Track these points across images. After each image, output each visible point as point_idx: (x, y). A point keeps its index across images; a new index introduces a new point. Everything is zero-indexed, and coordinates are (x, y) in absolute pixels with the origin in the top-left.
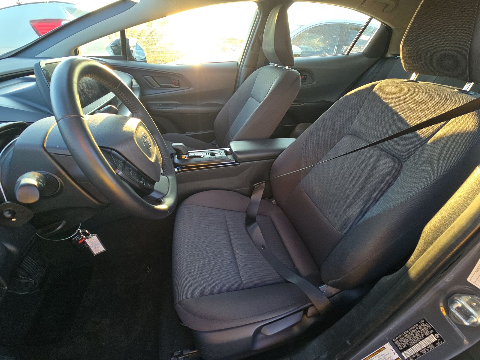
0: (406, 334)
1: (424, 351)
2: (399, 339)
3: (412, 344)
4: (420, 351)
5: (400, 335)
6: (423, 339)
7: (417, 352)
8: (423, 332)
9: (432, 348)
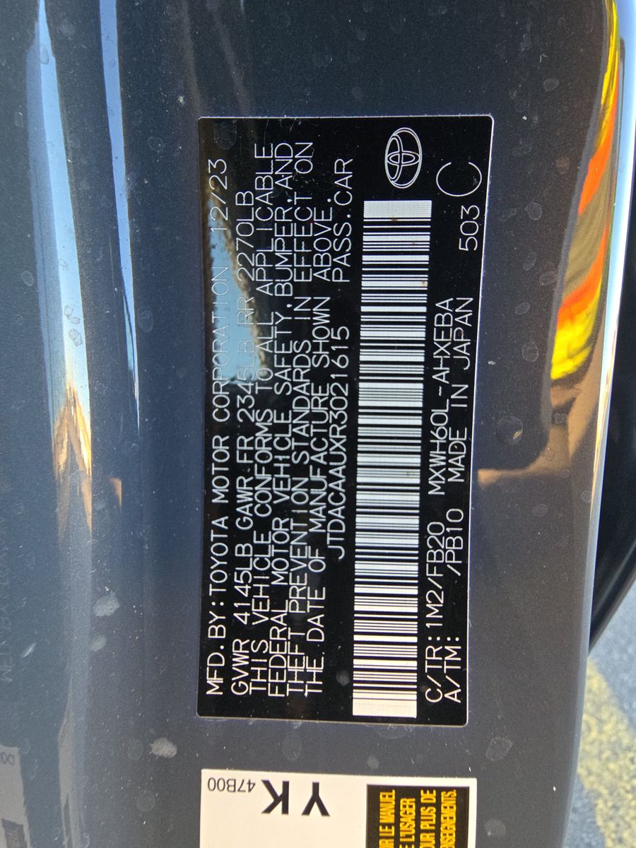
0: (231, 495)
1: (444, 447)
2: (228, 611)
3: (338, 512)
4: (424, 487)
5: (207, 562)
6: (354, 345)
7: (422, 533)
8: (299, 288)
9: (470, 333)
